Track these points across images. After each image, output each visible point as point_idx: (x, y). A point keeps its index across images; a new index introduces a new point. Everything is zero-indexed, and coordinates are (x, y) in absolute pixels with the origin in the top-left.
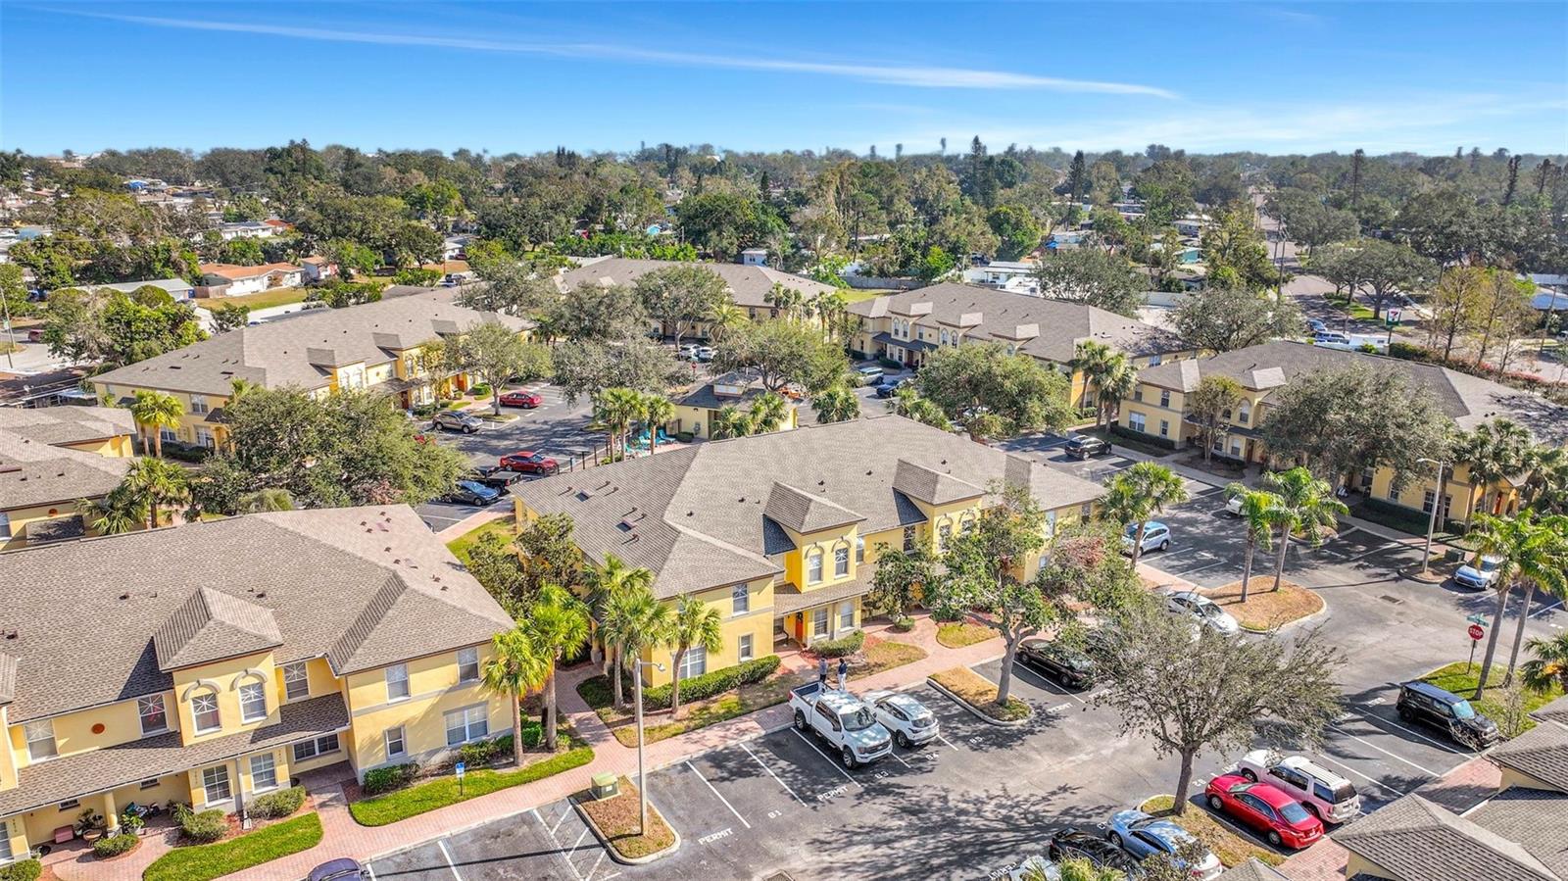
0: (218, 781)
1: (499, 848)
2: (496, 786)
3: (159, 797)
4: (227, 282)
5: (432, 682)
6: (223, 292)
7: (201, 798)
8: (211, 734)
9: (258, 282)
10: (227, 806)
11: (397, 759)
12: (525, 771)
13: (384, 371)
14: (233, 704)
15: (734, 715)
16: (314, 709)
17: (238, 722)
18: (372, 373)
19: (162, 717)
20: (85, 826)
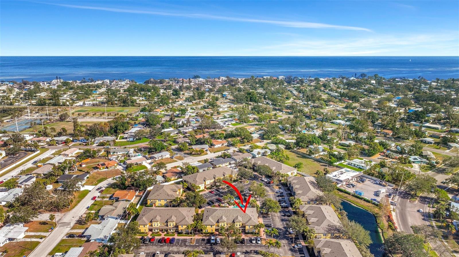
0: (170, 230)
1: (184, 240)
2: (187, 236)
3: (167, 230)
5: (185, 227)
6: (214, 147)
7: (169, 230)
9: (220, 145)
10: (170, 232)
11: (182, 232)
12: (190, 235)
13: (213, 180)
14: (172, 225)
15: (207, 236)
16: (177, 226)
17: (172, 226)
18: (211, 181)
19: (167, 224)
20: (163, 230)
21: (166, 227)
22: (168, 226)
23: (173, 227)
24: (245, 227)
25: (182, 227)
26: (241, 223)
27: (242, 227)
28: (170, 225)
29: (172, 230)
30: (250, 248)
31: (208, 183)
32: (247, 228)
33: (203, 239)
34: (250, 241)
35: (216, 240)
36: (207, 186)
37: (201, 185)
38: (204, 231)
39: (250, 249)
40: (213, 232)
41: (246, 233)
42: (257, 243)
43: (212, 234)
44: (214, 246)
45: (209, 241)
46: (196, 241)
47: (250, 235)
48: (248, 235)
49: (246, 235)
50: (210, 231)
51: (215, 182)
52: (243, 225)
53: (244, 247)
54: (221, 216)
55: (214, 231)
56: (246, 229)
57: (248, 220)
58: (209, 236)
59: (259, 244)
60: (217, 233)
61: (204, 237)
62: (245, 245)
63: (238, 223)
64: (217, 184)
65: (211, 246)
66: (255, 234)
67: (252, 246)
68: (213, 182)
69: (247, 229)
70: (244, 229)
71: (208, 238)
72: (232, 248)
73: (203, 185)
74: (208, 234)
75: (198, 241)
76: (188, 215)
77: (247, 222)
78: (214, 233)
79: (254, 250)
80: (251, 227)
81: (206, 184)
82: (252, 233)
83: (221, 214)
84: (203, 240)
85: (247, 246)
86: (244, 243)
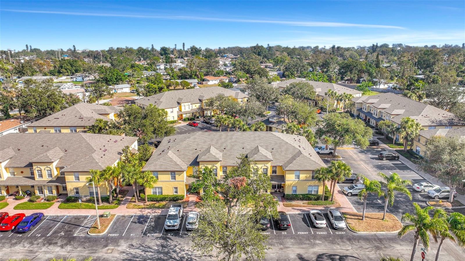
0: (41, 190)
3: (30, 190)
4: (209, 81)
6: (207, 83)
7: (37, 193)
8: (41, 179)
9: (216, 81)
10: (42, 196)
11: (77, 195)
12: (100, 207)
13: (198, 105)
14: (45, 173)
15: (158, 208)
16: (61, 179)
17: (46, 178)
18: (194, 105)
19: (32, 173)
20: (18, 192)
21: (30, 183)
22: (33, 178)
23: (51, 182)
24: (282, 178)
25: (78, 178)
26: (269, 165)
27: (272, 178)
28: (41, 176)
29: (46, 192)
30: (314, 245)
31: (187, 109)
32: (290, 179)
33: (140, 217)
34: (304, 220)
35: (184, 218)
36: (184, 116)
37: (171, 110)
38: (149, 192)
39: (312, 250)
40: (179, 193)
41: (285, 198)
42: (331, 225)
43: (175, 200)
44: (175, 242)
45: (159, 221)
46: (115, 223)
47: (300, 203)
48: (294, 203)
49: (288, 203)
50: (168, 192)
51: (202, 110)
52: (274, 172)
53: (289, 242)
54: (207, 147)
55: (182, 191)
56: (287, 183)
57: (290, 156)
58: (163, 207)
59: (341, 229)
60: (193, 198)
61: (146, 212)
62: (292, 237)
63: (260, 166)
64: (205, 112)
65: (165, 239)
66: (318, 198)
67: (315, 237)
68: (199, 109)
69: (289, 186)
70: (280, 187)
71: (159, 212)
72: (244, 246)
73: (176, 110)
74: (162, 200)
75: (121, 221)
76: (106, 147)
77: (290, 161)
78: (182, 197)
79: (331, 252)
80: (302, 176)
81: (183, 110)
82: (306, 197)
83: (205, 142)
84: (141, 220)
85: (299, 240)
86: (285, 229)
